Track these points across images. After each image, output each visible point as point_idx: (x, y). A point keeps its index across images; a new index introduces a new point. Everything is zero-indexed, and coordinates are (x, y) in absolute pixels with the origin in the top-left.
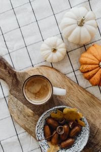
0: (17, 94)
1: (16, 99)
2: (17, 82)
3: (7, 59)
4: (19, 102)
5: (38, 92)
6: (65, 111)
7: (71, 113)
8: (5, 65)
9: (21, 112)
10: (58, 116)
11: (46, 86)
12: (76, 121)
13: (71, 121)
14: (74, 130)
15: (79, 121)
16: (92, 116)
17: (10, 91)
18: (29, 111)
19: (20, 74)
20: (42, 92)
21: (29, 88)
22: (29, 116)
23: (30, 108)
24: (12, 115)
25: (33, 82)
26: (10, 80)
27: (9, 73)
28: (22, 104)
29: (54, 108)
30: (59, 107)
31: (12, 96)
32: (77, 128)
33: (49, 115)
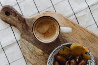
0: (28, 37)
1: (27, 42)
2: (27, 27)
3: (16, 8)
4: (30, 44)
5: (47, 32)
6: (72, 47)
7: (77, 48)
8: (15, 14)
9: (32, 52)
10: (65, 52)
11: (53, 26)
12: (82, 55)
13: (77, 56)
14: (81, 63)
15: (85, 55)
16: (94, 50)
17: (21, 35)
18: (39, 51)
19: (28, 20)
20: (50, 31)
21: (38, 29)
22: (39, 55)
23: (40, 48)
24: (25, 55)
25: (41, 23)
26: (20, 26)
27: (19, 20)
28: (33, 45)
29: (61, 45)
30: (66, 44)
31: (23, 39)
32: (83, 61)
33: (57, 53)
